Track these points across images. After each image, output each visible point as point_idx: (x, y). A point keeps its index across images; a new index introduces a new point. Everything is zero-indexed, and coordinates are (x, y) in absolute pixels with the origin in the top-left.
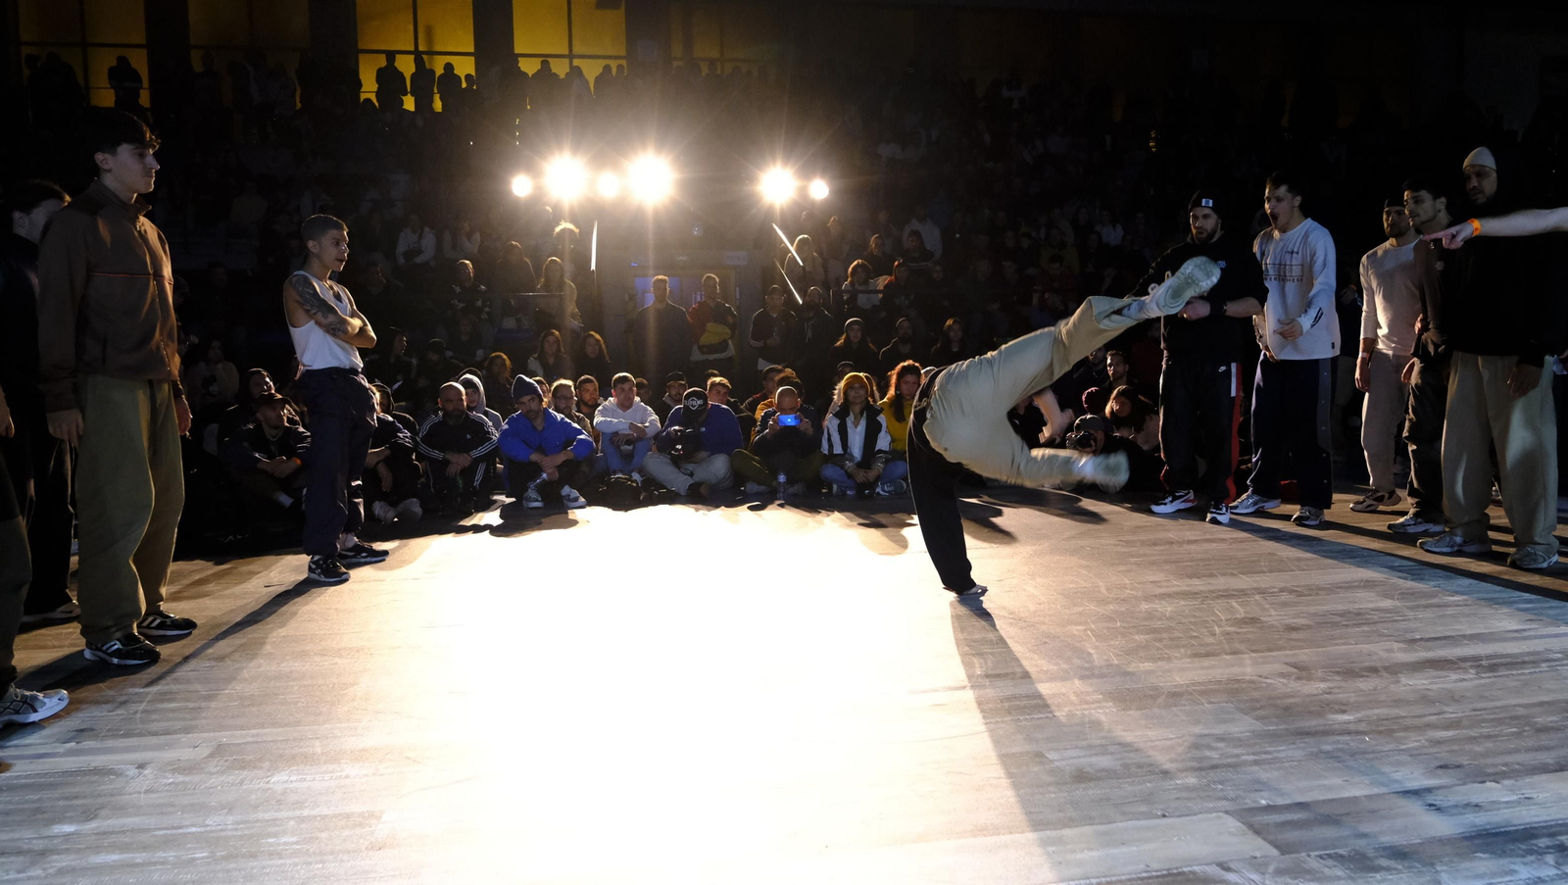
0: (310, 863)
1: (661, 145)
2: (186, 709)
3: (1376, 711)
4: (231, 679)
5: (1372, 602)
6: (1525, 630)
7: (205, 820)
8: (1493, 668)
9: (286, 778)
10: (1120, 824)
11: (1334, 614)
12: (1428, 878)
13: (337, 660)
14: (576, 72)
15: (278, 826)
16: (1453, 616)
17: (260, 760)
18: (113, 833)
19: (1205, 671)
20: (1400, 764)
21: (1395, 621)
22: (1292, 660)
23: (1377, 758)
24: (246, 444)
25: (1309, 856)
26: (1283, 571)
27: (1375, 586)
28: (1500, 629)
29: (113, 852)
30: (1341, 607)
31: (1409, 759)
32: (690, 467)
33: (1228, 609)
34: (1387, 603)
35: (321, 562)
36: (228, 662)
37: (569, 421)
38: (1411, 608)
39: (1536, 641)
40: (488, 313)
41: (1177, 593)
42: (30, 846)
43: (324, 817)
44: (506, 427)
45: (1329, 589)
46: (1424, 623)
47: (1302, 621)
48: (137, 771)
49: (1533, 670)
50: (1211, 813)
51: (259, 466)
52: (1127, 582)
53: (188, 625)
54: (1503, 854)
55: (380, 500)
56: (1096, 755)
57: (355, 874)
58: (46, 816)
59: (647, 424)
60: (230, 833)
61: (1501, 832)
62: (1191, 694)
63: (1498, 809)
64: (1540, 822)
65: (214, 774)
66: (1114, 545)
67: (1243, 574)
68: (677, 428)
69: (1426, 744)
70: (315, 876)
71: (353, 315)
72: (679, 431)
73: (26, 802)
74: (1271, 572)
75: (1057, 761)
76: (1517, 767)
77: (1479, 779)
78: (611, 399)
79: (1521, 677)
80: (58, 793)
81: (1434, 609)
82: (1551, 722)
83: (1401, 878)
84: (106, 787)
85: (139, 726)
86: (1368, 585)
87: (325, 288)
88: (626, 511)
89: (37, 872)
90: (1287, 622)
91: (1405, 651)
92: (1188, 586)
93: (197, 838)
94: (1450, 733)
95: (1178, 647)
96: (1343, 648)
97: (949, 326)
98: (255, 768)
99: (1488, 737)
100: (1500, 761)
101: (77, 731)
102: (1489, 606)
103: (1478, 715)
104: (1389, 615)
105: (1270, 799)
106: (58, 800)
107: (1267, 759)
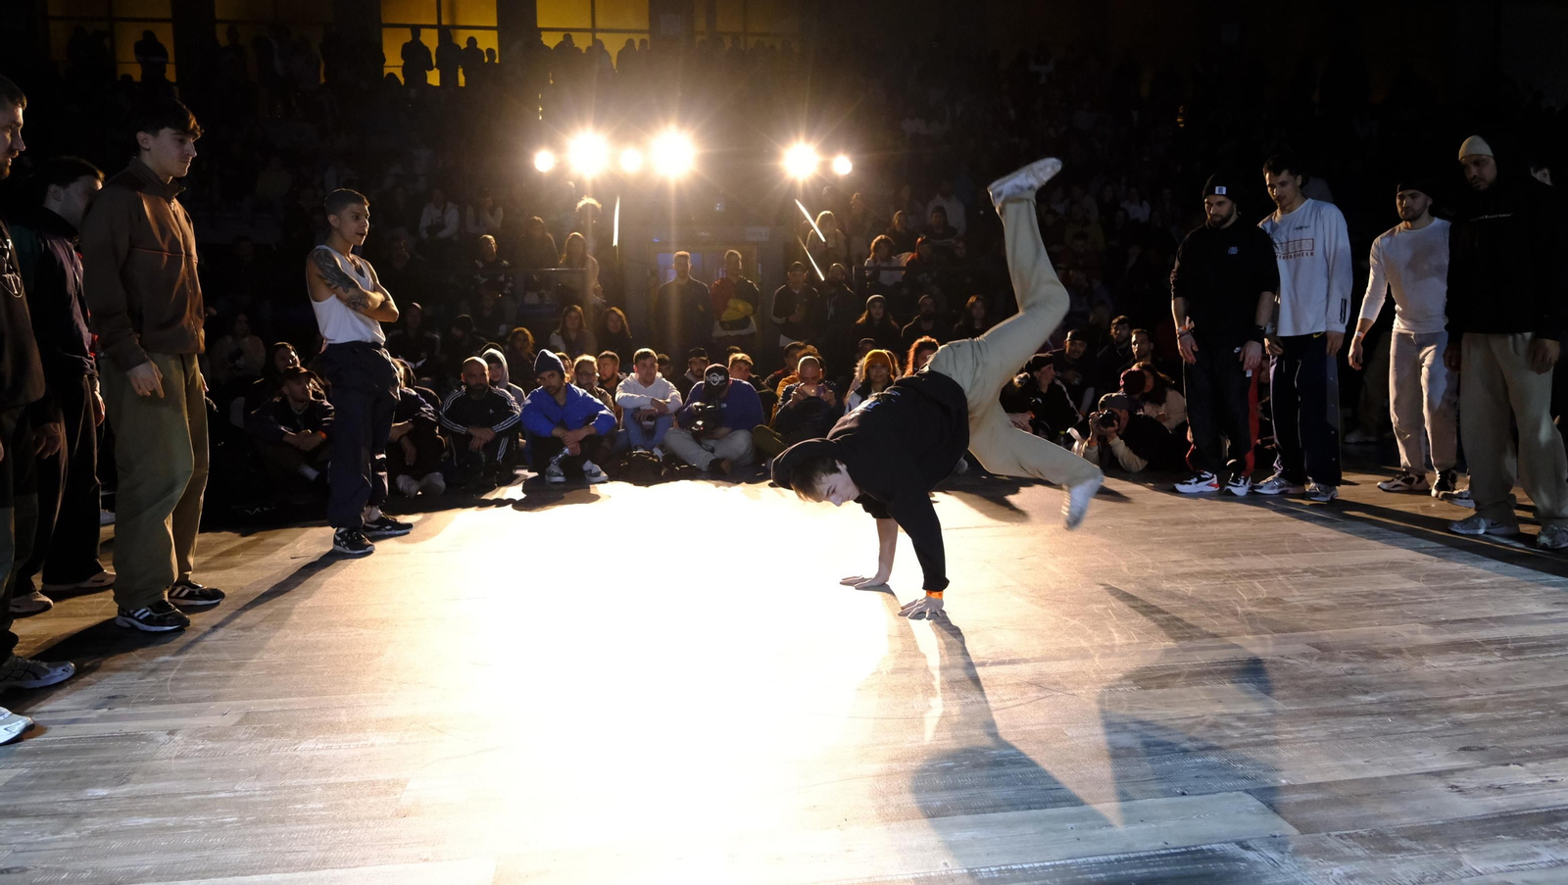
0: (337, 829)
1: (683, 122)
2: (215, 677)
3: (1400, 693)
4: (256, 650)
5: (1396, 583)
6: (1552, 613)
7: (234, 786)
8: (1519, 651)
9: (312, 746)
10: (1139, 802)
11: (1358, 595)
12: (1449, 859)
13: (362, 631)
14: (598, 45)
15: (304, 792)
16: (1480, 599)
17: (288, 728)
18: (144, 797)
19: (1226, 651)
20: (1422, 746)
21: (1419, 603)
22: (1316, 640)
23: (1399, 739)
24: (271, 418)
25: (1329, 835)
26: (1308, 550)
27: (1403, 567)
28: (1528, 612)
29: (144, 816)
30: (1365, 589)
31: (1432, 740)
32: (712, 443)
33: (1250, 589)
34: (1411, 585)
35: (346, 535)
36: (255, 632)
37: (591, 396)
38: (1436, 590)
39: (1564, 624)
40: (510, 288)
41: (1199, 573)
42: (65, 809)
43: (350, 784)
44: (529, 402)
45: (1353, 570)
46: (1451, 606)
47: (1326, 602)
48: (167, 737)
49: (1559, 653)
50: (1231, 791)
51: (285, 439)
52: (1150, 561)
53: (216, 595)
54: (1526, 836)
55: (404, 474)
56: (1116, 732)
57: (381, 840)
58: (81, 779)
59: (669, 400)
60: (259, 799)
62: (1211, 674)
63: (1523, 791)
64: (1563, 805)
65: (240, 741)
66: (1136, 524)
67: (1267, 554)
68: (698, 404)
69: (1449, 725)
70: (341, 842)
71: (375, 289)
72: (700, 407)
73: (60, 766)
74: (1294, 552)
75: (1077, 737)
76: (1542, 750)
77: (1504, 762)
78: (633, 374)
79: (1545, 661)
80: (90, 757)
81: (1460, 591)
83: (1423, 859)
84: (138, 752)
85: (170, 693)
86: (1393, 566)
87: (346, 262)
88: (647, 486)
89: (71, 834)
90: (1311, 602)
91: (1425, 632)
92: (1210, 565)
93: (226, 803)
94: (1474, 716)
96: (1366, 629)
97: (972, 304)
98: (282, 735)
99: (1513, 720)
100: (1525, 744)
101: (109, 697)
102: (1517, 588)
103: (1503, 698)
104: (1413, 597)
105: (1290, 779)
106: (92, 764)
107: (1289, 739)
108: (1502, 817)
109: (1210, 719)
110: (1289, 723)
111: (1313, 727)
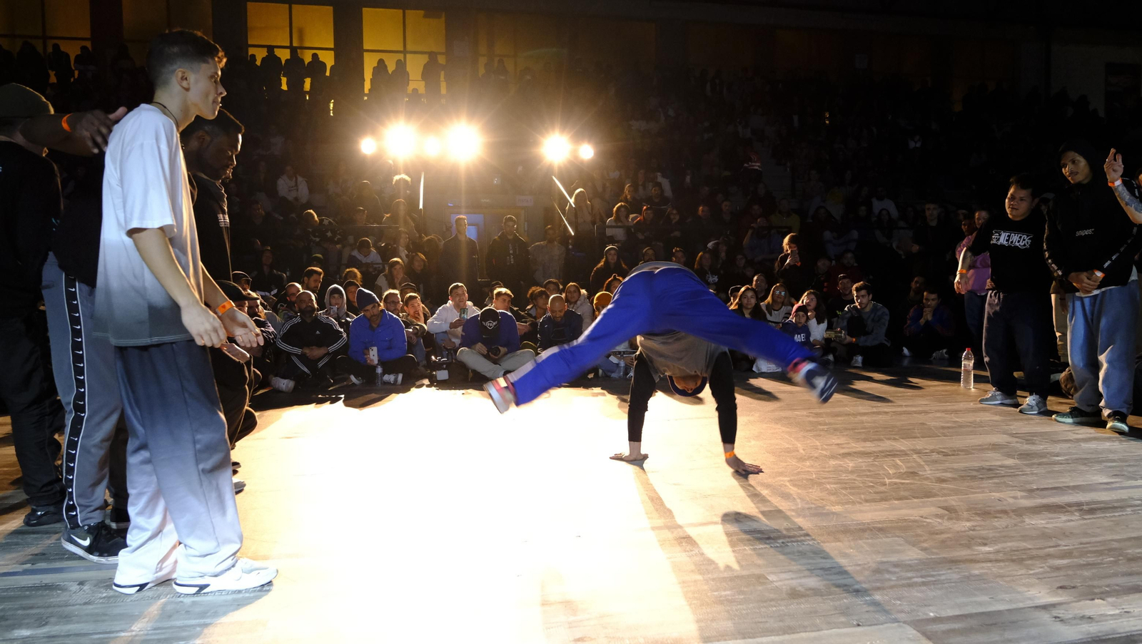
1: (471, 117)
3: (1009, 544)
5: (999, 460)
6: (1112, 483)
7: (131, 627)
8: (1092, 511)
10: (826, 632)
11: (972, 470)
16: (1059, 472)
18: (59, 637)
19: (880, 513)
20: (1031, 585)
21: (1018, 475)
22: (946, 504)
23: (1013, 581)
26: (933, 437)
27: (1002, 448)
28: (1097, 482)
30: (976, 464)
31: (1037, 581)
33: (894, 466)
34: (1009, 462)
38: (1026, 465)
39: (1122, 491)
41: (855, 453)
45: (967, 450)
46: (1040, 477)
47: (949, 475)
48: (78, 587)
49: (1121, 513)
52: (818, 444)
56: (804, 577)
58: (8, 622)
60: (150, 637)
61: (1109, 639)
62: (872, 530)
63: (1106, 620)
64: (1137, 631)
66: (807, 416)
67: (903, 439)
69: (1048, 570)
74: (923, 437)
75: (776, 581)
76: (1117, 588)
77: (1090, 597)
80: (17, 604)
81: (1045, 466)
82: (1139, 553)
84: (54, 600)
86: (995, 447)
90: (938, 475)
91: (1022, 497)
92: (863, 447)
94: (1065, 562)
95: (860, 494)
96: (980, 496)
99: (1093, 564)
100: (1104, 584)
101: (32, 555)
102: (1085, 464)
103: (1084, 548)
104: (1012, 471)
105: (936, 612)
106: (17, 609)
107: (932, 581)
108: (1094, 640)
109: (874, 565)
110: (932, 568)
111: (949, 571)
